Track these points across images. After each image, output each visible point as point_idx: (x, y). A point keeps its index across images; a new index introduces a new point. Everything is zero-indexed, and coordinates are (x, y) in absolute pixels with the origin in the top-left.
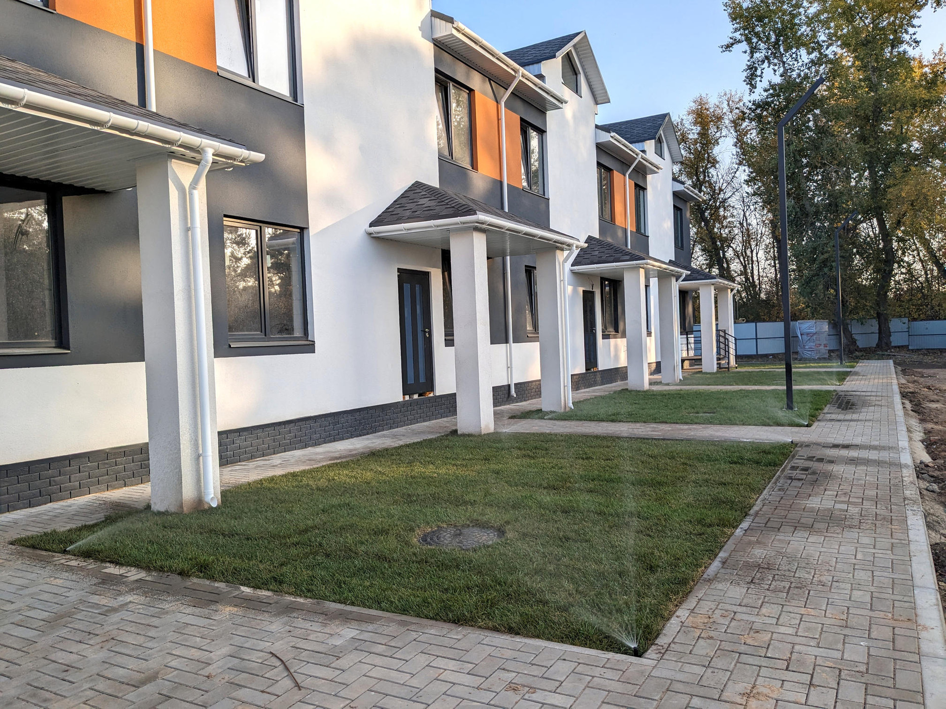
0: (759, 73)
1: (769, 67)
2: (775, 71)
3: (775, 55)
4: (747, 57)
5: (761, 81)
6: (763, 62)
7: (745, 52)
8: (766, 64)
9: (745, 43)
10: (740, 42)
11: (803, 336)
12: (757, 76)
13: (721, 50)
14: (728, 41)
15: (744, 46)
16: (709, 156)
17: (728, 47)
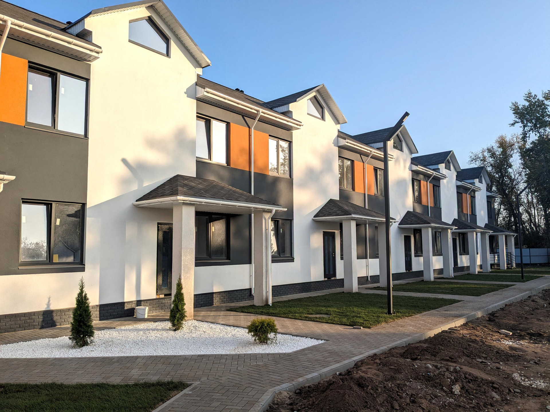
0: (528, 135)
1: (533, 133)
2: (536, 134)
3: (535, 128)
4: (522, 129)
5: (529, 139)
6: (530, 131)
7: (521, 127)
8: (531, 132)
9: (520, 123)
10: (518, 122)
12: (527, 137)
13: (509, 126)
14: (512, 122)
15: (520, 124)
16: (507, 163)
17: (513, 124)
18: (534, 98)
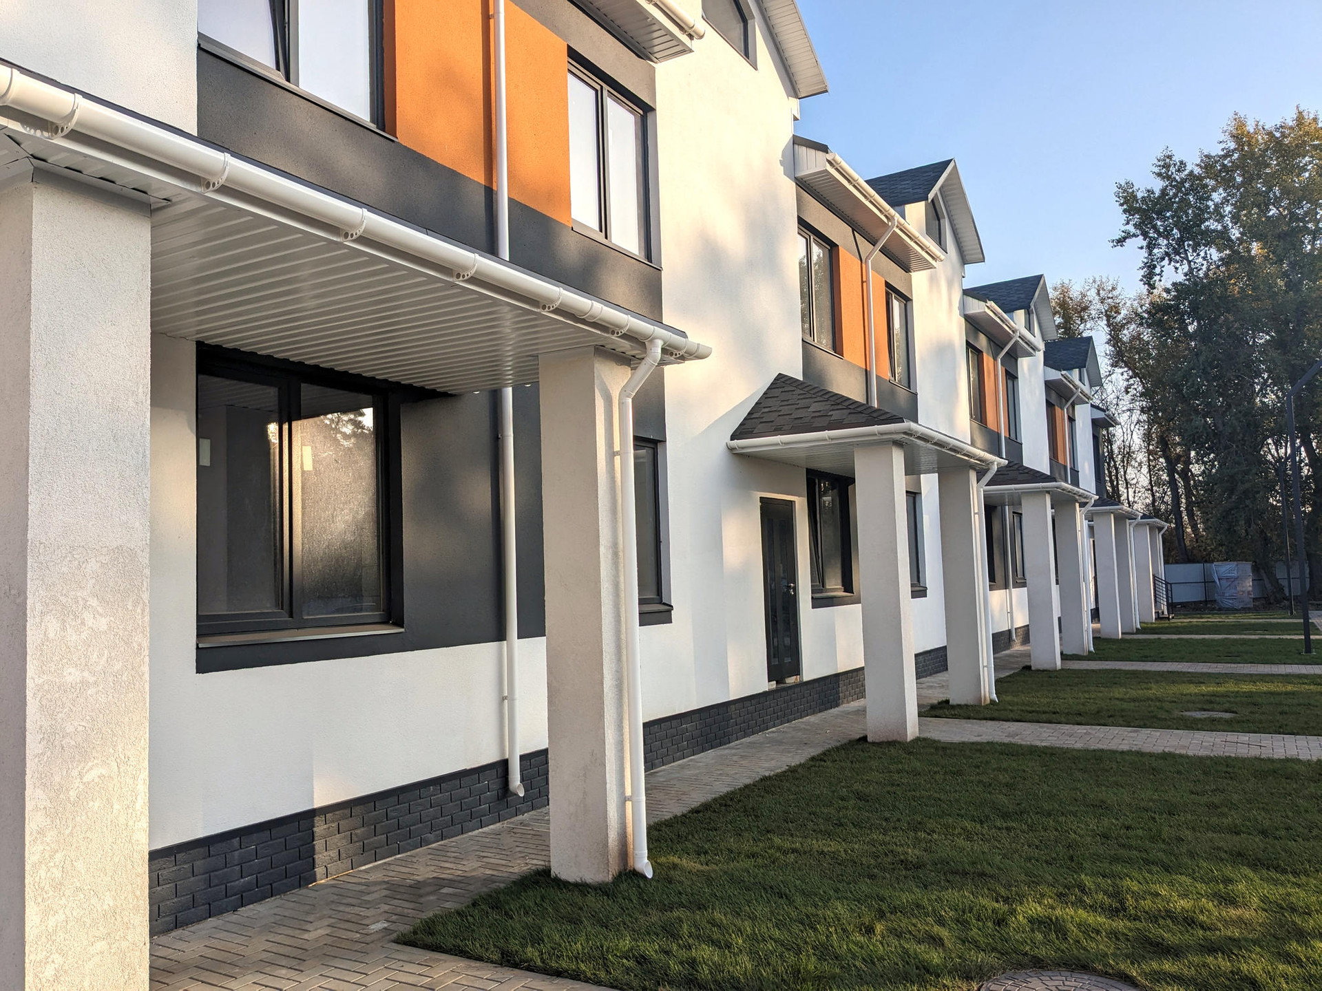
0: (1157, 270)
1: (1169, 264)
2: (1177, 268)
3: (1176, 252)
4: (1144, 253)
5: (1160, 280)
6: (1163, 259)
7: (1142, 248)
8: (1166, 260)
9: (1140, 237)
10: (1135, 236)
11: (1222, 581)
12: (1155, 275)
13: (1111, 245)
14: (1118, 235)
15: (1140, 241)
17: (1121, 241)
18: (1179, 171)
